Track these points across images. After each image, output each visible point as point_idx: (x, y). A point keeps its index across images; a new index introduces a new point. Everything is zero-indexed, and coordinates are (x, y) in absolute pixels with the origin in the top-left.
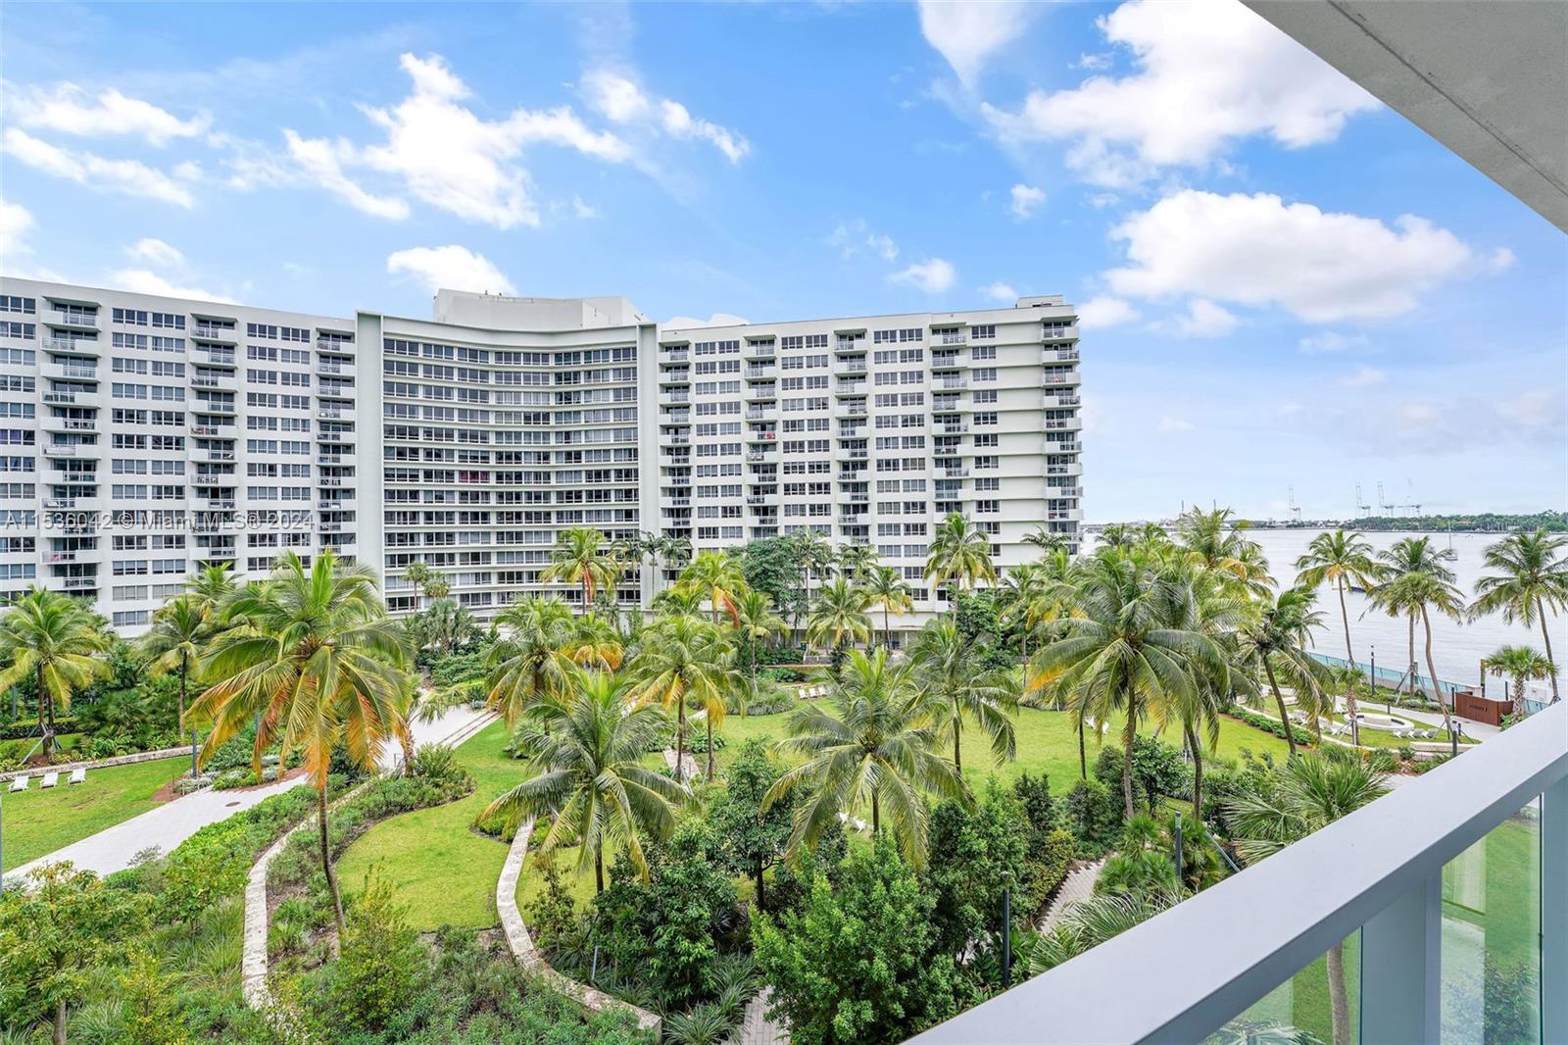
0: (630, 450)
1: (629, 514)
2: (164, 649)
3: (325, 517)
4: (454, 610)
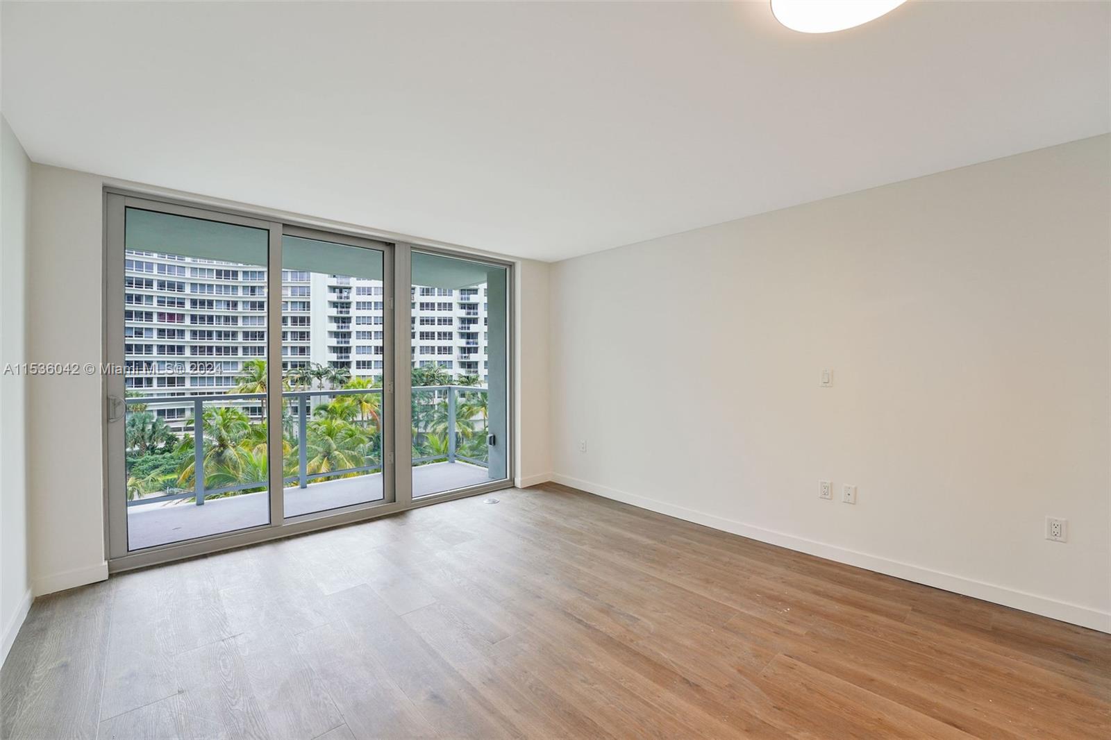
0: (304, 302)
1: (302, 350)
4: (151, 422)
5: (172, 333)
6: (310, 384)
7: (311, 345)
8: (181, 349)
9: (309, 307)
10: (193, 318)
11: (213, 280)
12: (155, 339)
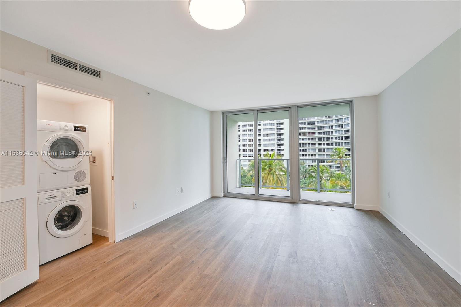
3: (278, 145)
5: (312, 139)
8: (315, 144)
10: (318, 133)
11: (324, 119)
12: (307, 141)
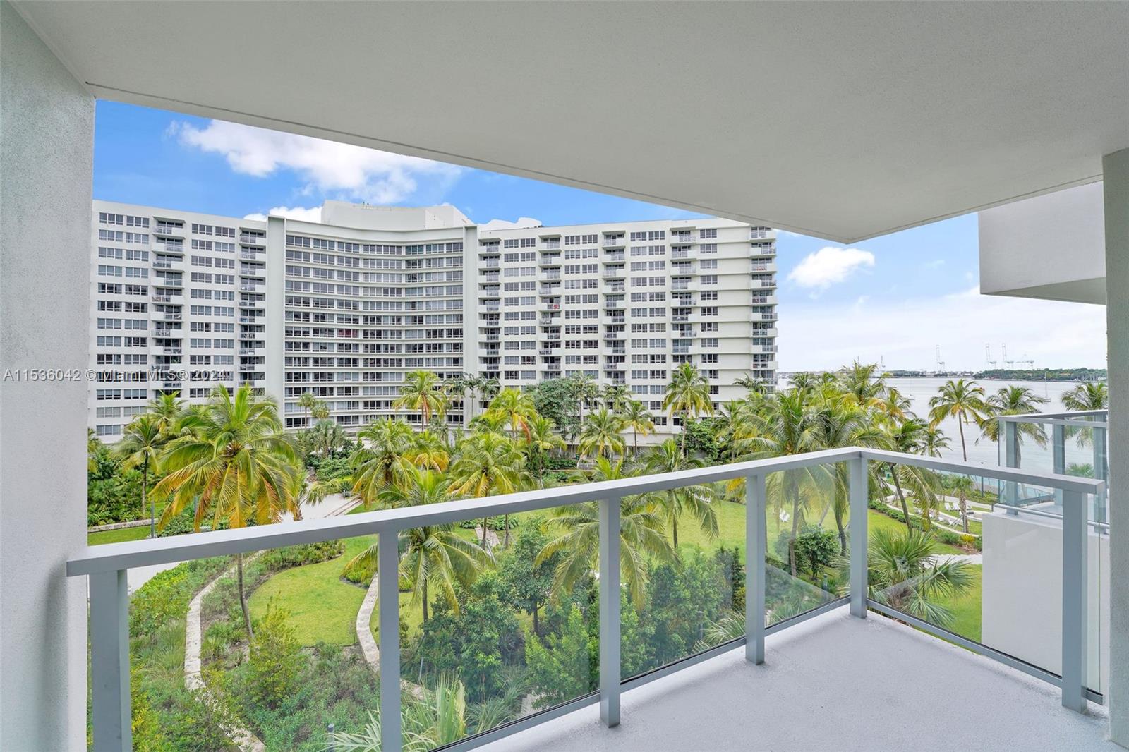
0: (458, 315)
1: (456, 361)
2: (133, 451)
3: (244, 360)
4: (332, 428)
5: (349, 347)
6: (463, 394)
7: (464, 356)
8: (355, 361)
9: (461, 319)
10: (366, 333)
11: (381, 298)
12: (335, 353)
